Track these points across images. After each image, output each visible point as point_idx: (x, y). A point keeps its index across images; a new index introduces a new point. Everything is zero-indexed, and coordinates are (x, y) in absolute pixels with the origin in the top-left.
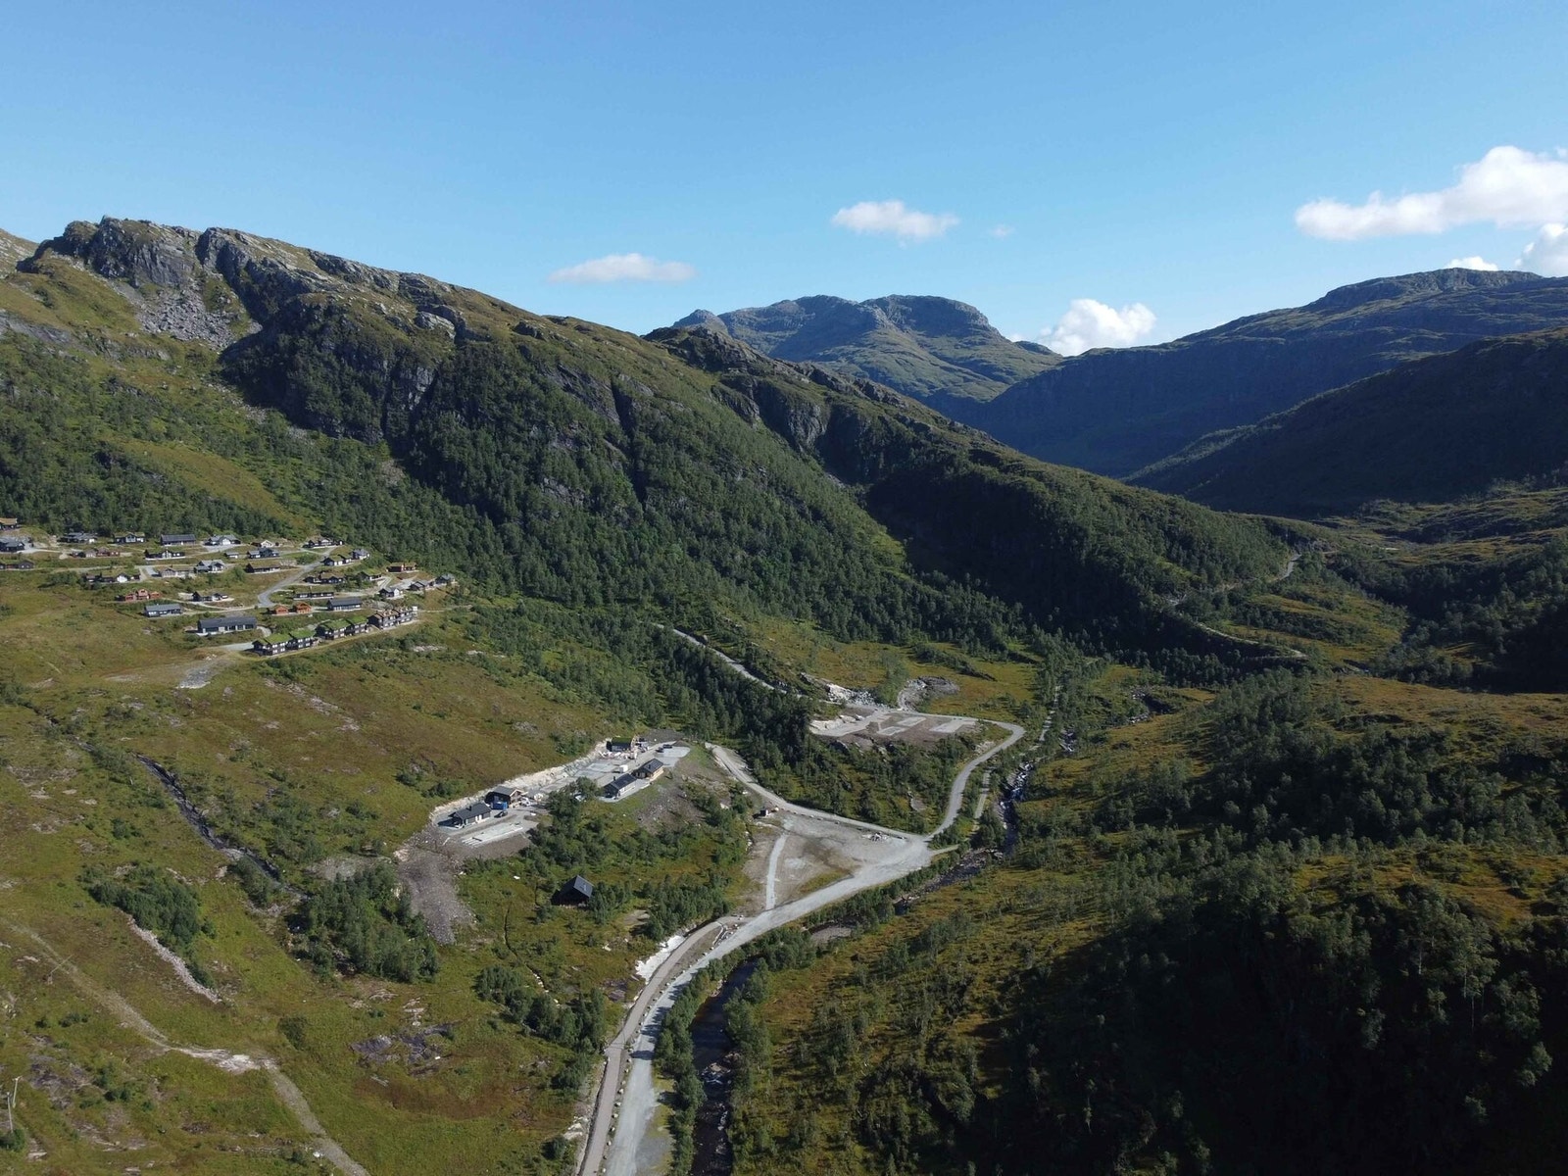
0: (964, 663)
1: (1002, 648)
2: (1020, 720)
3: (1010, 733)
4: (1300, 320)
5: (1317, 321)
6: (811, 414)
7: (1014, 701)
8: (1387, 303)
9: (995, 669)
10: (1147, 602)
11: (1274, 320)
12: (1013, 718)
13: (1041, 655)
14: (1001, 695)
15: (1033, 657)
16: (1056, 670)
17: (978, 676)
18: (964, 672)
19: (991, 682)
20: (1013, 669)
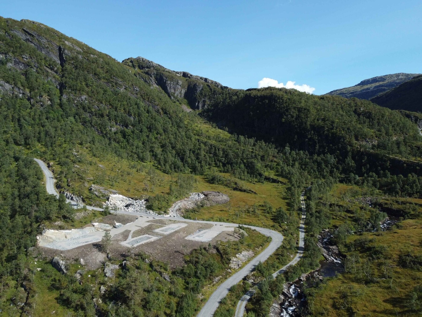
0: (236, 184)
1: (260, 175)
2: (277, 225)
3: (268, 240)
4: (353, 89)
5: (359, 89)
6: (177, 83)
7: (270, 208)
8: (381, 83)
9: (256, 187)
10: (351, 145)
11: (345, 90)
12: (272, 223)
13: (286, 177)
14: (260, 204)
15: (280, 179)
16: (299, 187)
17: (245, 191)
18: (235, 189)
19: (253, 195)
20: (267, 186)
